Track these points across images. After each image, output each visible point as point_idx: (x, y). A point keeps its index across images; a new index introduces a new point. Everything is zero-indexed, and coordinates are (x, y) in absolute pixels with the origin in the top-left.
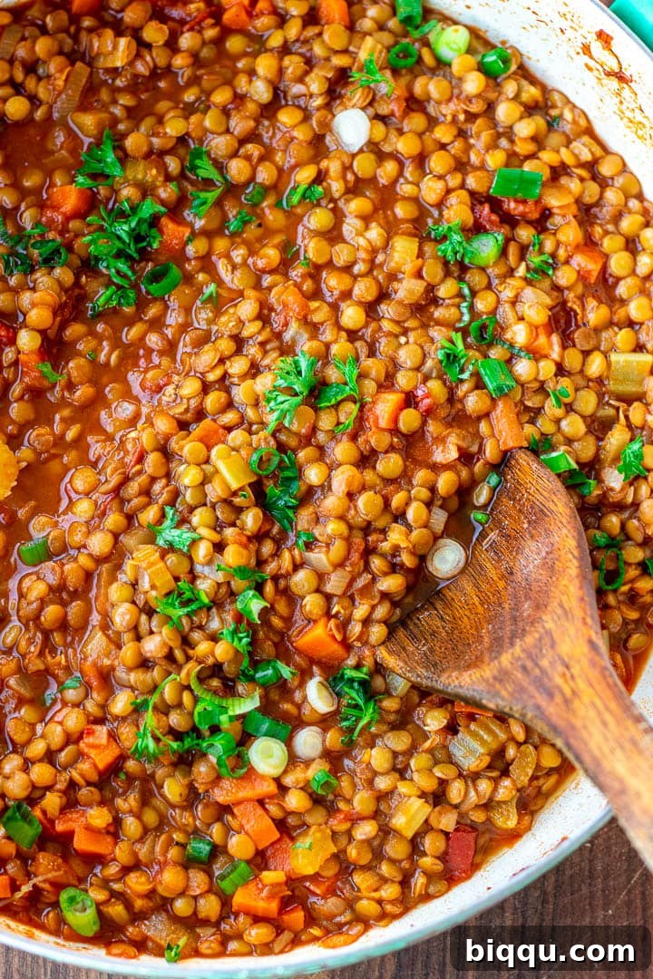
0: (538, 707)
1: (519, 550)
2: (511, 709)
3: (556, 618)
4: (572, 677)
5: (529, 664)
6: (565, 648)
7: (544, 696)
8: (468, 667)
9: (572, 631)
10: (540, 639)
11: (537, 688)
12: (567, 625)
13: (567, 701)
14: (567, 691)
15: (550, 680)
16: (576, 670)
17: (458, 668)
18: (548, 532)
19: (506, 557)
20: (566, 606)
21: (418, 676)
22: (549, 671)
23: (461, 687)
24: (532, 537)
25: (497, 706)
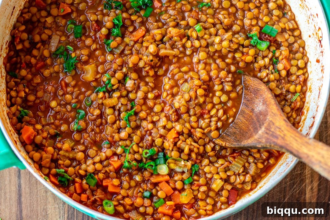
0: (274, 142)
1: (254, 103)
2: (266, 145)
3: (272, 117)
4: (282, 131)
5: (268, 131)
6: (277, 124)
7: (275, 139)
8: (249, 138)
9: (278, 119)
10: (269, 124)
11: (273, 137)
12: (276, 117)
13: (283, 138)
14: (282, 135)
15: (276, 134)
16: (283, 129)
17: (246, 139)
18: (261, 95)
19: (250, 106)
20: (274, 112)
21: (234, 145)
22: (274, 131)
23: (249, 144)
24: (256, 98)
25: (261, 146)
